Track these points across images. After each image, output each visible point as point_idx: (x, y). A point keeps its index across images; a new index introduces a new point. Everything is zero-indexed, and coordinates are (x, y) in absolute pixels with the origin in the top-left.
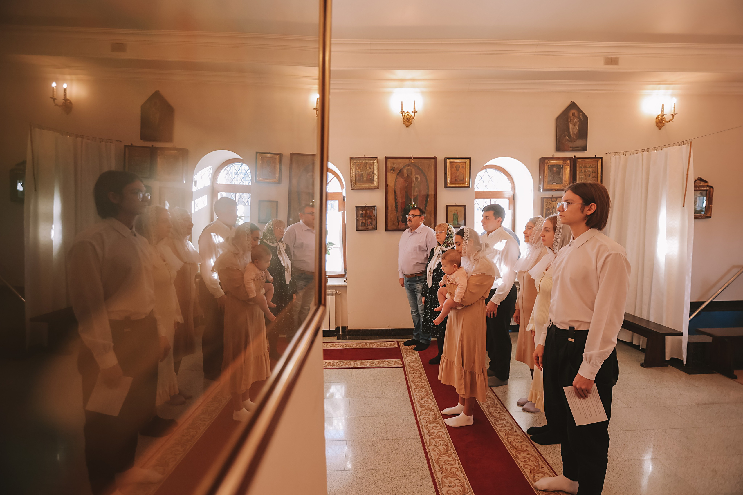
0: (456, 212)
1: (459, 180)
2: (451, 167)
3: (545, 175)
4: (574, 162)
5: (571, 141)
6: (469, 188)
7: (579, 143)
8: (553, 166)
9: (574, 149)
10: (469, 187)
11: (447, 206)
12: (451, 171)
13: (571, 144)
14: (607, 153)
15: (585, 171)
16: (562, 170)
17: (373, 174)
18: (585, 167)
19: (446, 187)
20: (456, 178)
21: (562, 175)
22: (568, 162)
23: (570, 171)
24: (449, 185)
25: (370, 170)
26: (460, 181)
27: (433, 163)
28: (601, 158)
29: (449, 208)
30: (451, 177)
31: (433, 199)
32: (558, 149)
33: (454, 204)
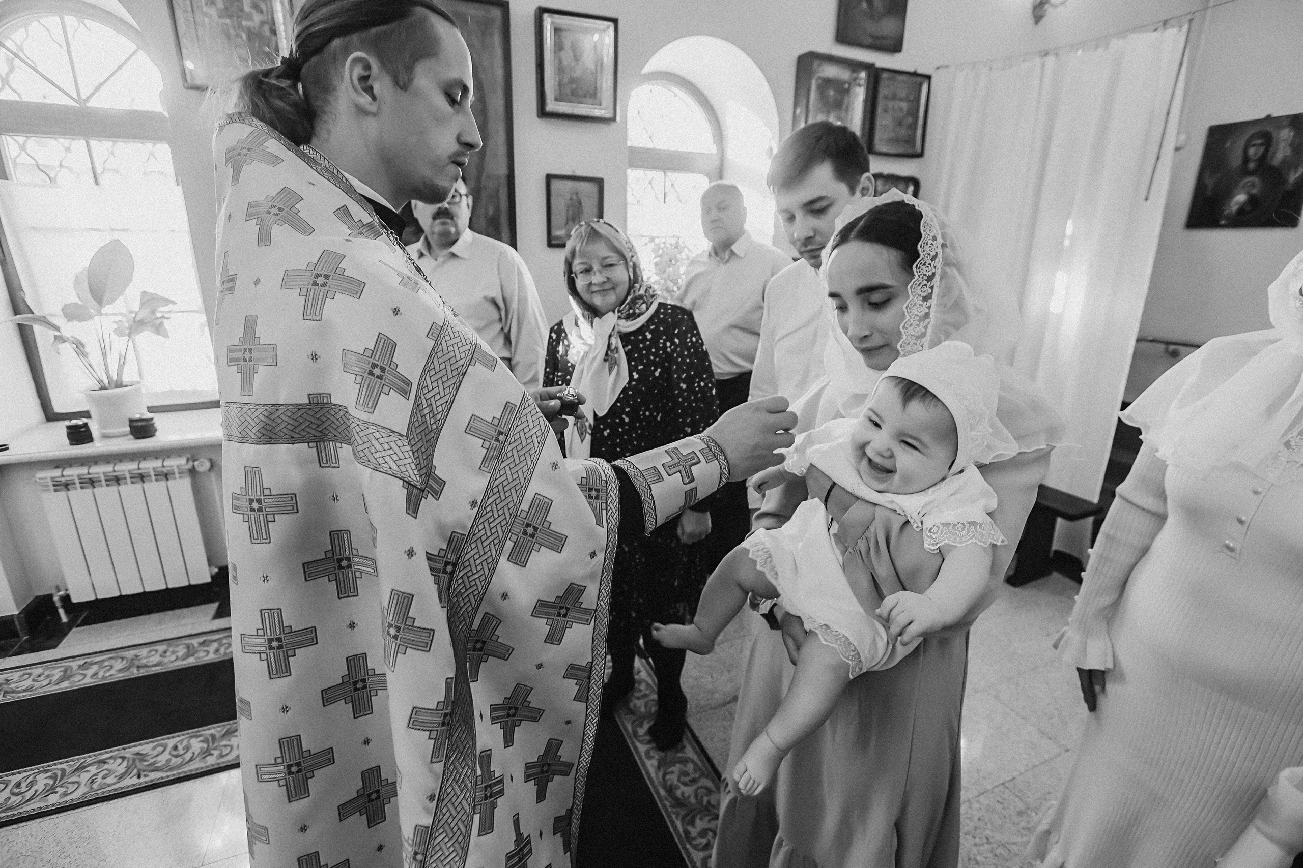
0: (575, 197)
1: (581, 93)
2: (559, 47)
3: (811, 107)
4: (875, 75)
5: (871, 17)
6: (613, 126)
7: (887, 26)
8: (827, 83)
9: (878, 42)
10: (614, 119)
11: (549, 178)
12: (557, 62)
13: (871, 27)
14: (938, 68)
15: (893, 107)
16: (846, 98)
17: (273, 38)
18: (894, 97)
19: (543, 113)
20: (574, 86)
21: (847, 110)
22: (863, 75)
23: (866, 101)
24: (551, 106)
25: (257, 18)
26: (585, 96)
27: (498, 22)
28: (929, 78)
29: (555, 184)
30: (557, 79)
31: (502, 150)
32: (843, 36)
33: (569, 173)
